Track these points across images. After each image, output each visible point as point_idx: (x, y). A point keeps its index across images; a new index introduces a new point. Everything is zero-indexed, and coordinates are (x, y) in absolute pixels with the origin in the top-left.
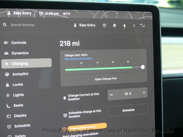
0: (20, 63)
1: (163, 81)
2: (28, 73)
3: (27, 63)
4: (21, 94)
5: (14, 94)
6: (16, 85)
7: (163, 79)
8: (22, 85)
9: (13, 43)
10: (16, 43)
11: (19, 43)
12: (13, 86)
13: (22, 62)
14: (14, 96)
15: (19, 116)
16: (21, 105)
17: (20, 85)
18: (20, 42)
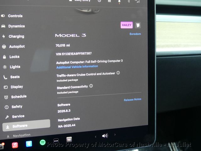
0: (16, 36)
2: (24, 46)
3: (24, 36)
4: (18, 66)
5: (10, 66)
6: (13, 57)
7: (157, 56)
8: (19, 57)
9: (9, 16)
10: (12, 16)
11: (15, 16)
12: (10, 58)
13: (19, 35)
14: (11, 68)
15: (16, 87)
16: (17, 76)
17: (16, 57)
18: (17, 16)
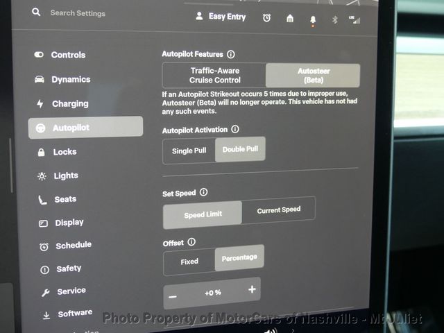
0: (69, 103)
1: (395, 144)
2: (88, 126)
3: (87, 103)
4: (72, 174)
5: (55, 174)
6: (61, 153)
7: (396, 138)
8: (75, 152)
9: (55, 55)
10: (62, 55)
11: (69, 55)
12: (55, 154)
13: (75, 101)
14: (55, 178)
15: (68, 223)
16: (70, 197)
17: (69, 152)
18: (72, 54)
